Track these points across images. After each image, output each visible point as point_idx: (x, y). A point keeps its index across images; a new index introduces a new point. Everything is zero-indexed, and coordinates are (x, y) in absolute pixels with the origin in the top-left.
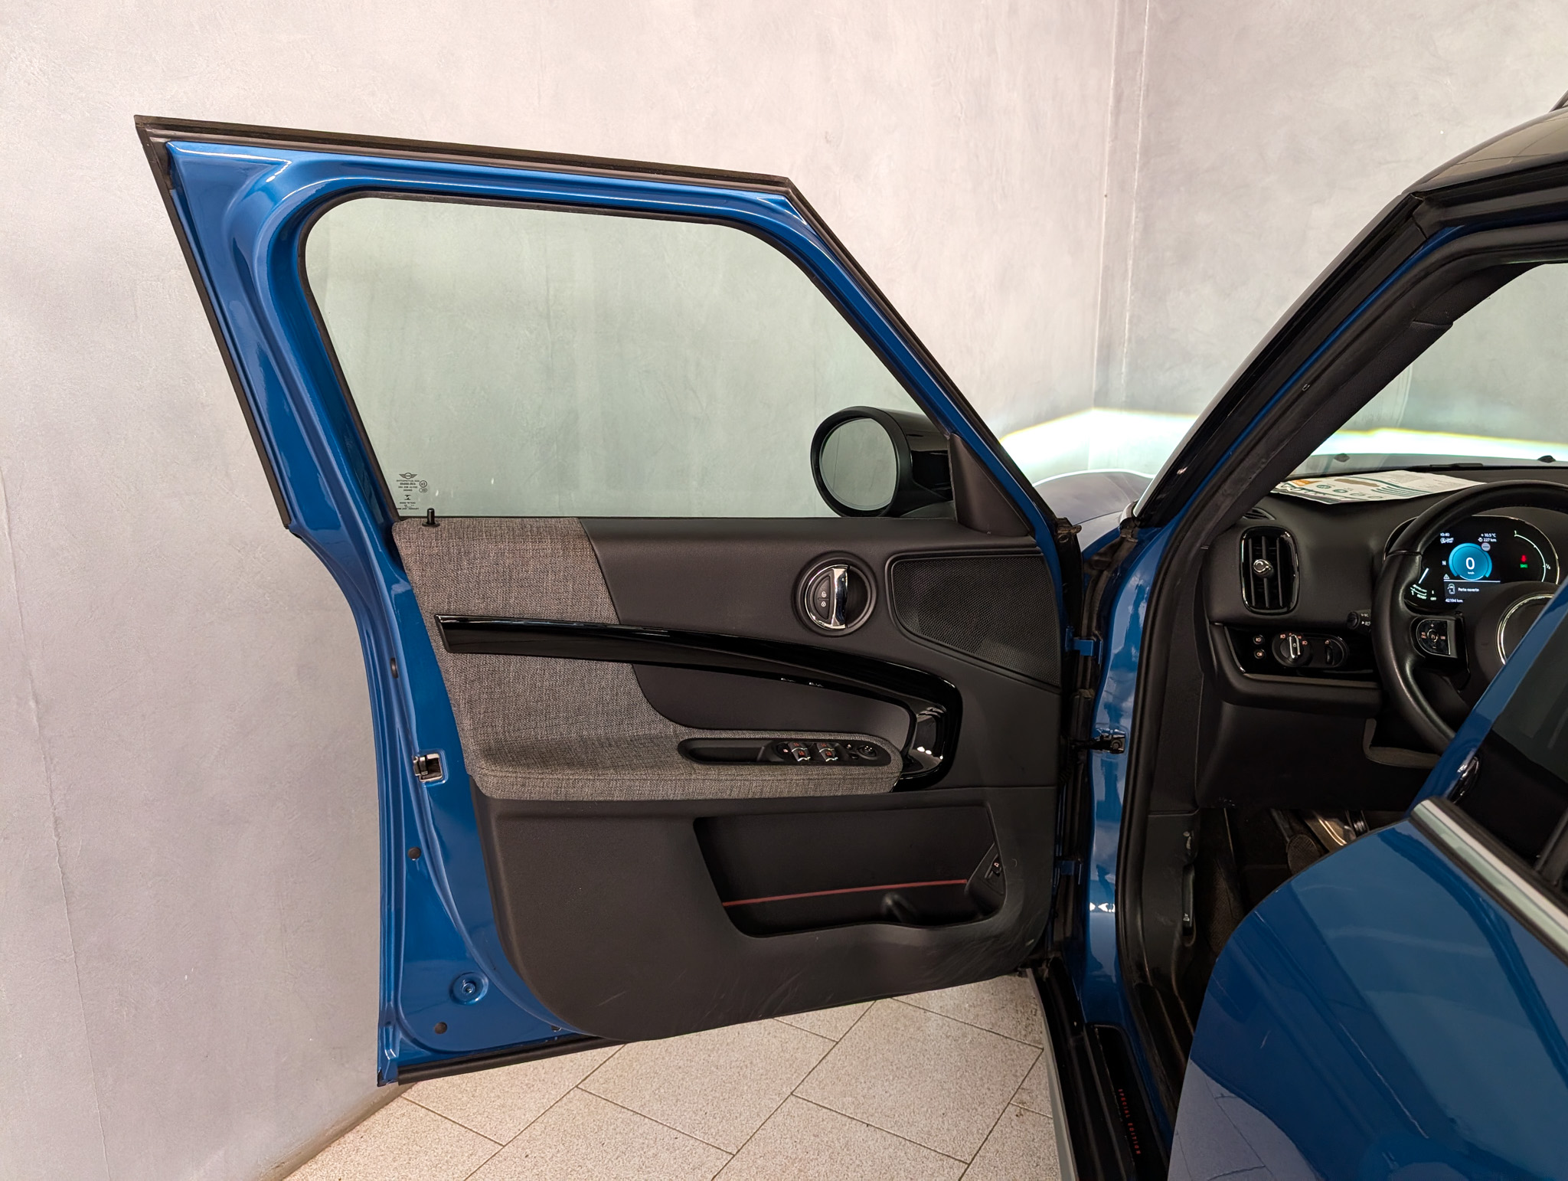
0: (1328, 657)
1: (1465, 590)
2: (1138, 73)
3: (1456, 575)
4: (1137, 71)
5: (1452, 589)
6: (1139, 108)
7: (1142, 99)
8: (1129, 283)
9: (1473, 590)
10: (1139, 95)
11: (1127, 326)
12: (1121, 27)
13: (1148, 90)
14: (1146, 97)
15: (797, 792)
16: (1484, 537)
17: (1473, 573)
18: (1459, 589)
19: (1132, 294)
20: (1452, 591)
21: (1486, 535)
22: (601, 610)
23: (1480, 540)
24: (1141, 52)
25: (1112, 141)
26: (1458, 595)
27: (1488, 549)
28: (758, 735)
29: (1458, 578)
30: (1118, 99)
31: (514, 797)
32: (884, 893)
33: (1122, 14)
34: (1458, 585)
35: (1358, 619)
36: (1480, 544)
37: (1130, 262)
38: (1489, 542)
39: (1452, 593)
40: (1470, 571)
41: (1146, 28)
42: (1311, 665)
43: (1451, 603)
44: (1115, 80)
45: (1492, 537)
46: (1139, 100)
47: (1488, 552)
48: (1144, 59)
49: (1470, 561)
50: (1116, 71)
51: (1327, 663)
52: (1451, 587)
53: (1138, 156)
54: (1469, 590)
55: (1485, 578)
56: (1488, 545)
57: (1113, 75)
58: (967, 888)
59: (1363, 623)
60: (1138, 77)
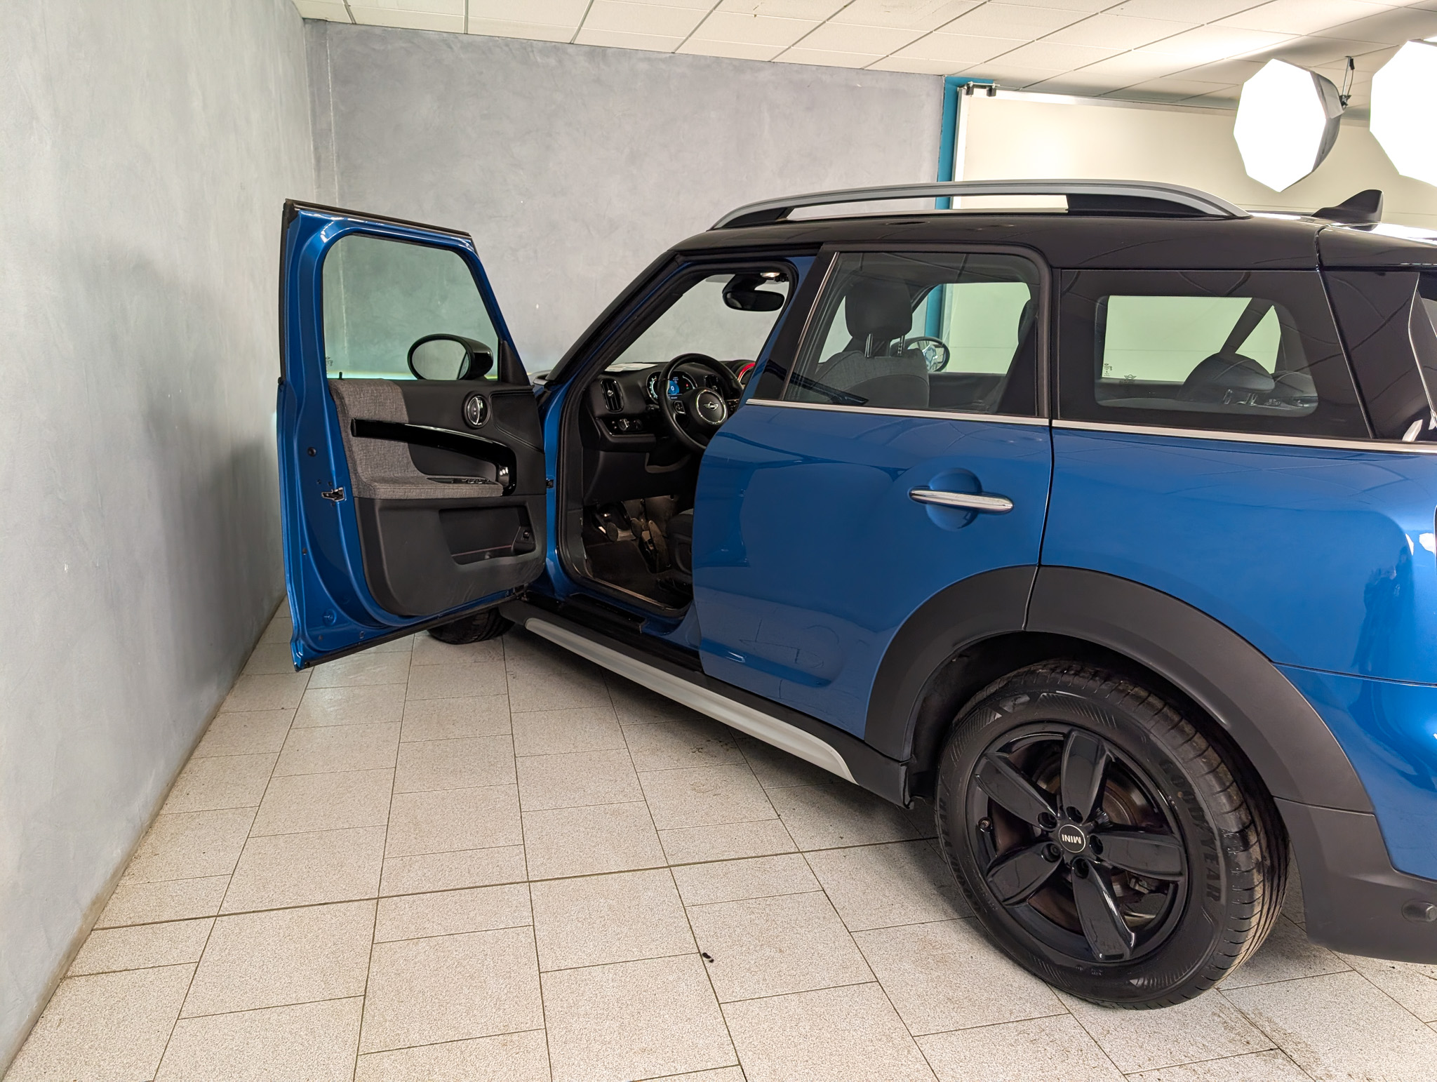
2: (331, 144)
4: (329, 143)
6: (333, 167)
7: (335, 161)
8: (342, 286)
10: (333, 159)
11: (344, 315)
12: (313, 111)
13: (338, 156)
14: (338, 161)
15: (475, 495)
19: (345, 294)
21: (677, 377)
22: (402, 417)
24: (330, 130)
25: (318, 188)
28: (450, 477)
30: (318, 160)
31: (390, 497)
32: (484, 553)
33: (313, 102)
37: (341, 272)
41: (332, 114)
42: (633, 430)
44: (314, 146)
46: (333, 162)
48: (333, 135)
50: (313, 140)
53: (337, 200)
57: (312, 142)
58: (512, 548)
60: (330, 147)
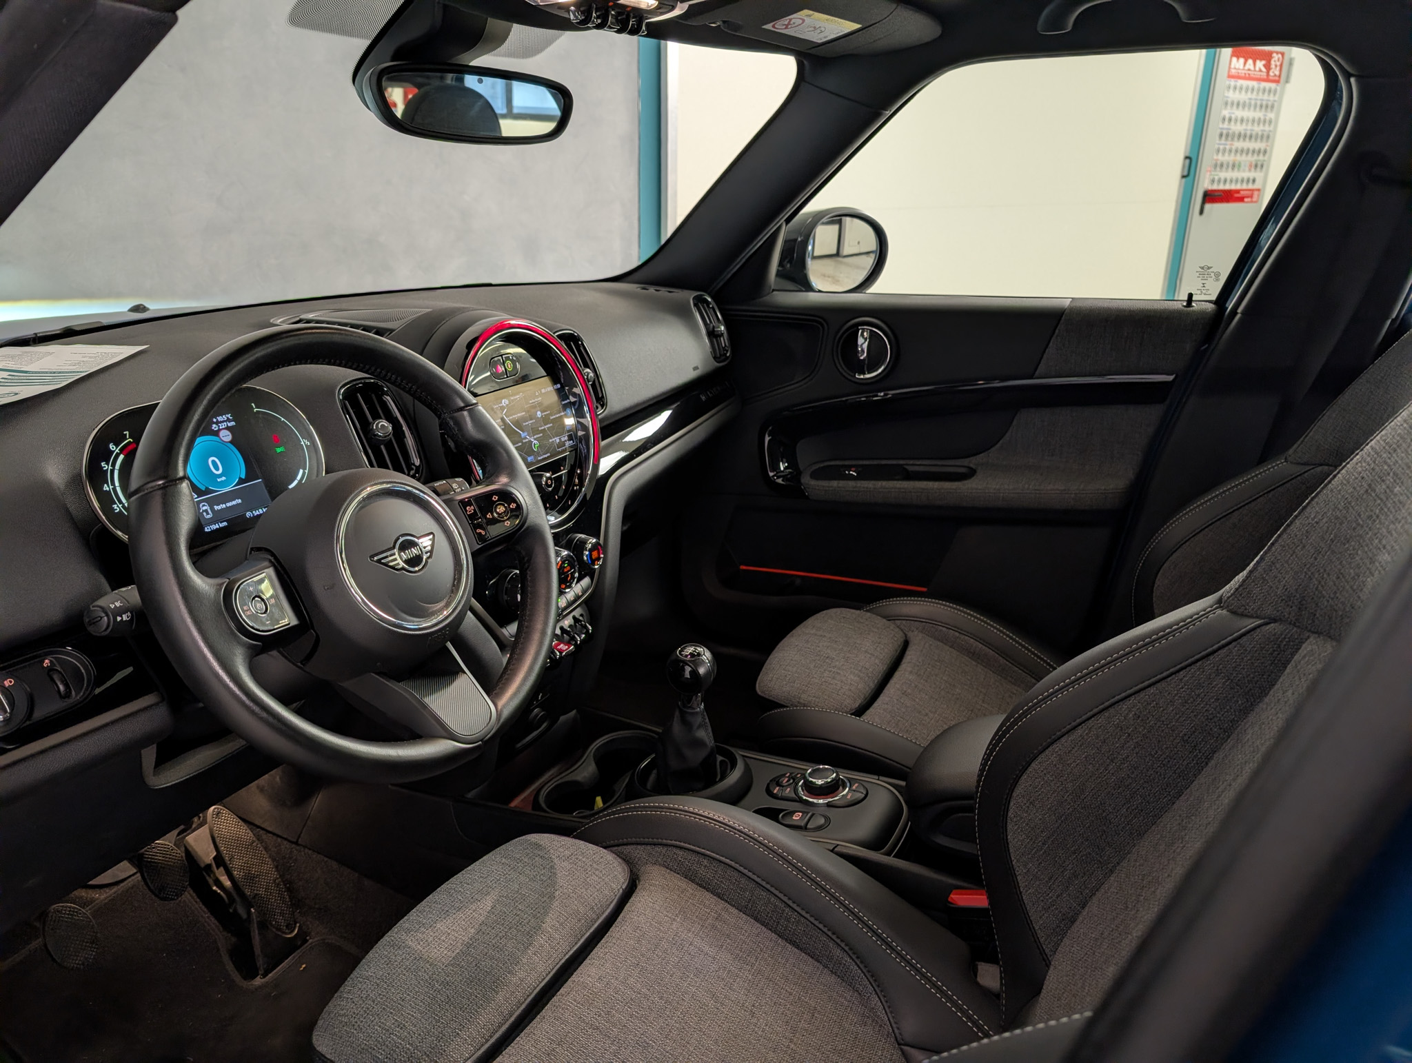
0: (62, 688)
1: (224, 506)
3: (203, 488)
5: (206, 511)
9: (234, 503)
16: (217, 423)
17: (224, 478)
18: (216, 508)
20: (208, 514)
21: (220, 419)
23: (214, 427)
26: (217, 517)
27: (229, 438)
29: (208, 491)
34: (211, 502)
35: (107, 615)
36: (216, 433)
38: (228, 428)
39: (209, 516)
40: (220, 476)
42: (38, 714)
43: (213, 532)
45: (228, 420)
47: (231, 442)
49: (213, 462)
51: (62, 697)
52: (204, 508)
54: (229, 504)
55: (241, 481)
56: (227, 432)
59: (119, 619)
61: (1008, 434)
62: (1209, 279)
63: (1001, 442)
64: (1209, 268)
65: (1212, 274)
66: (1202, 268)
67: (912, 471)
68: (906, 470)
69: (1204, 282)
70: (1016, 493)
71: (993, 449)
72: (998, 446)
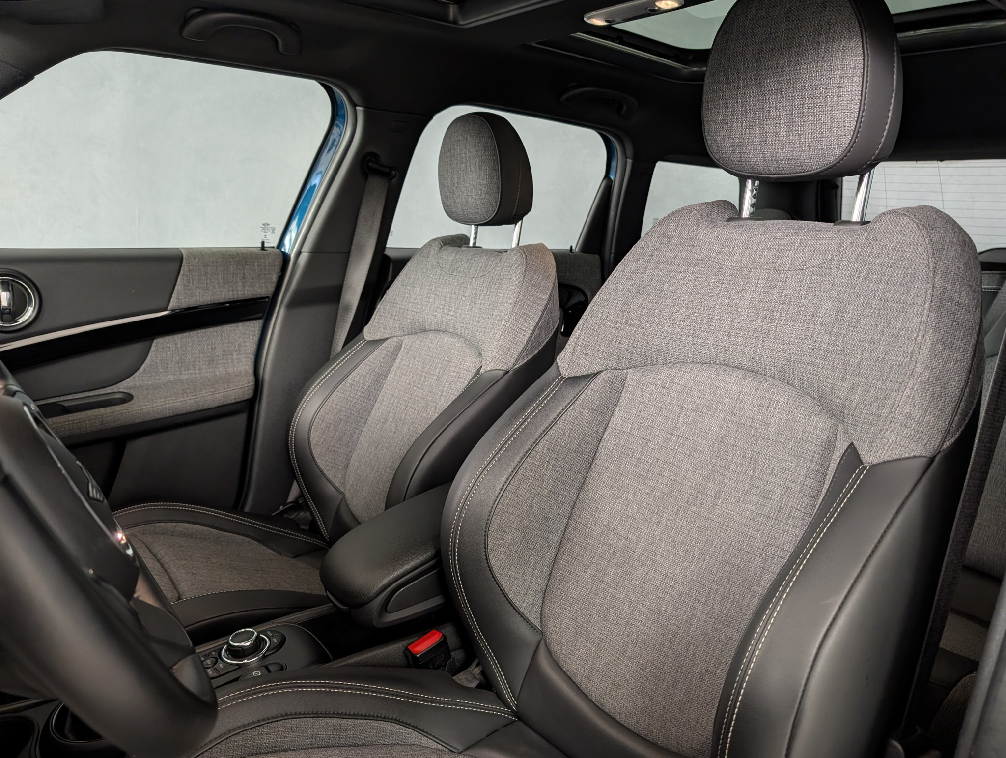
61: (149, 358)
62: (269, 232)
63: (143, 366)
64: (268, 225)
65: (270, 229)
66: (264, 225)
67: (68, 406)
68: (63, 406)
69: (266, 234)
70: (179, 402)
71: (137, 374)
72: (141, 369)
